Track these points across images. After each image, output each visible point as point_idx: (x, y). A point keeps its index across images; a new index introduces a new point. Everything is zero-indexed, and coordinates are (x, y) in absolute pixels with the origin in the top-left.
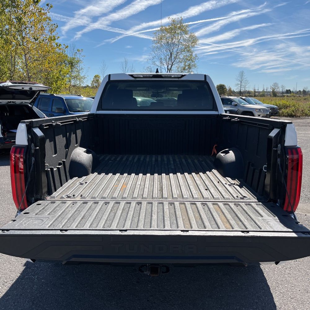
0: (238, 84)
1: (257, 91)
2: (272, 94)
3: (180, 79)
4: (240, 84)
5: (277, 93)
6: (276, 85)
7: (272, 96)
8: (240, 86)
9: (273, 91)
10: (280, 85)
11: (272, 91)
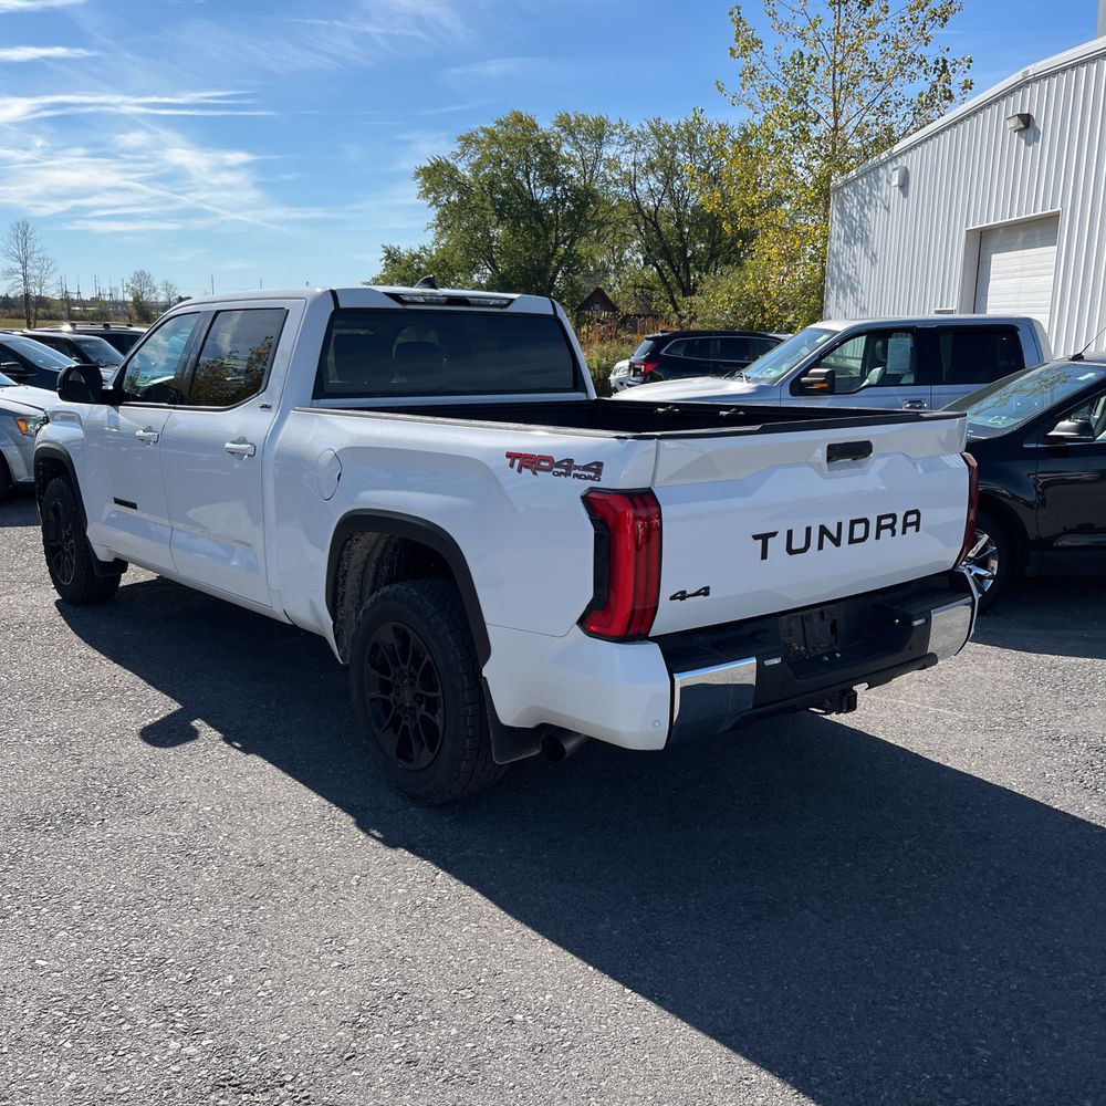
0: (12, 272)
1: (75, 297)
2: (133, 311)
4: (21, 271)
5: (152, 308)
6: (141, 277)
7: (136, 317)
8: (22, 277)
9: (137, 299)
10: (157, 282)
11: (131, 299)
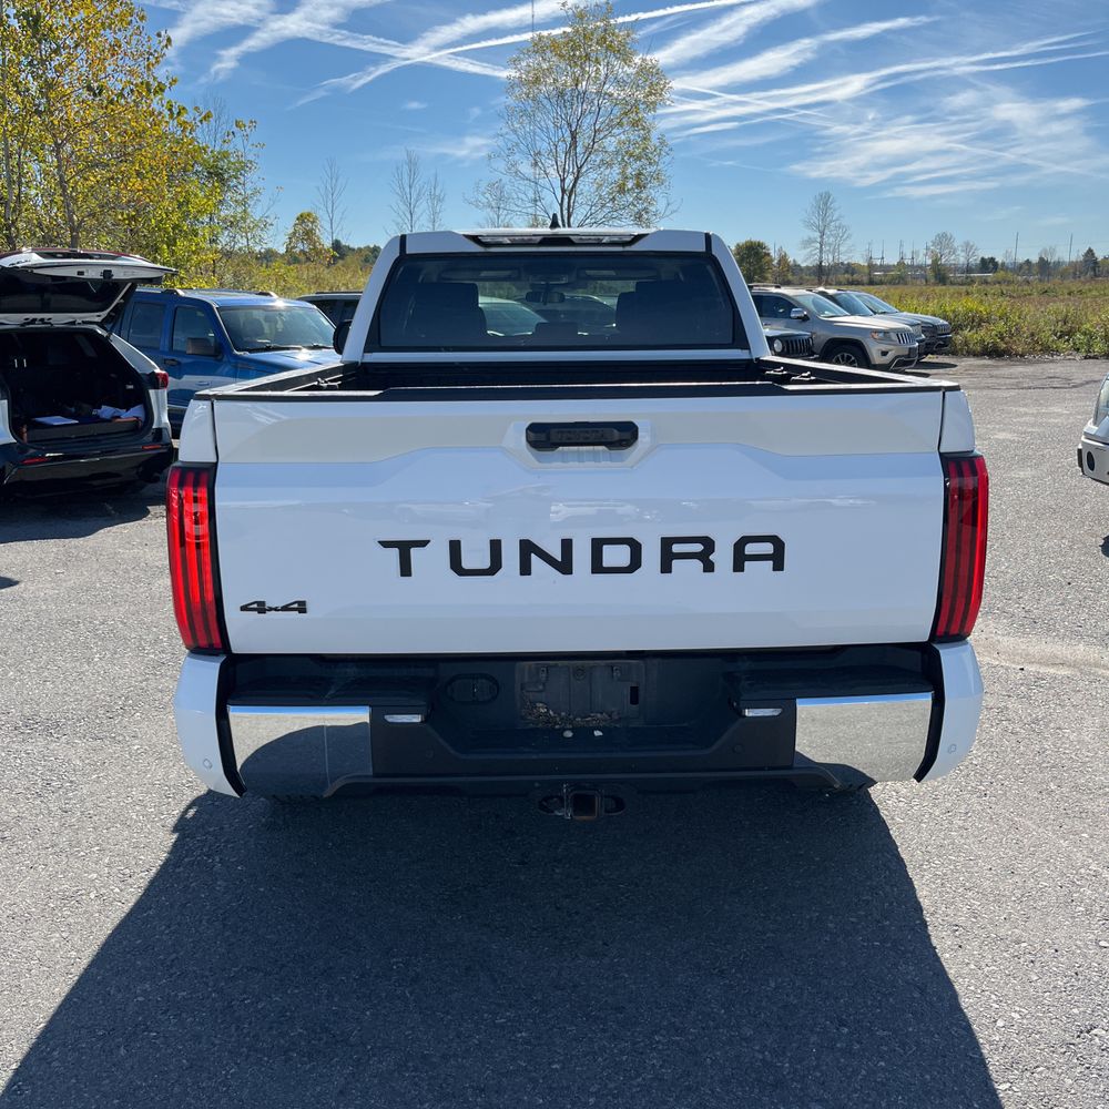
0: (810, 241)
1: (878, 263)
2: (930, 274)
3: (628, 249)
4: (819, 240)
5: (950, 270)
6: (943, 240)
7: (933, 281)
8: (818, 245)
9: (935, 262)
10: (958, 243)
11: (929, 262)
